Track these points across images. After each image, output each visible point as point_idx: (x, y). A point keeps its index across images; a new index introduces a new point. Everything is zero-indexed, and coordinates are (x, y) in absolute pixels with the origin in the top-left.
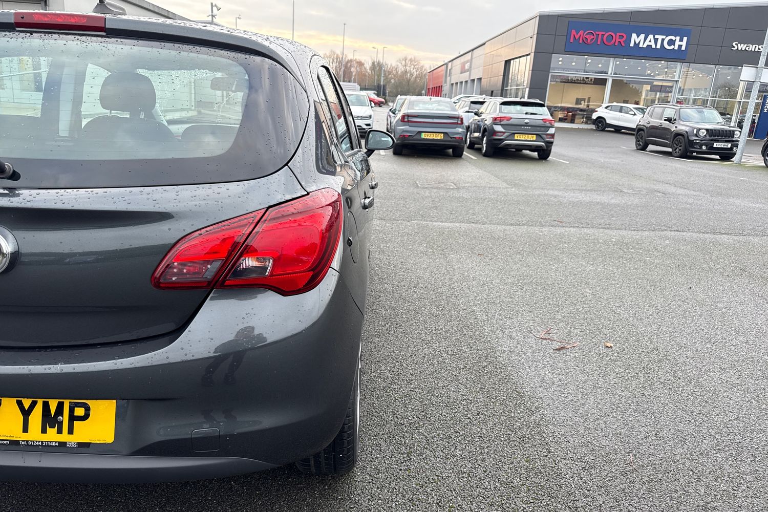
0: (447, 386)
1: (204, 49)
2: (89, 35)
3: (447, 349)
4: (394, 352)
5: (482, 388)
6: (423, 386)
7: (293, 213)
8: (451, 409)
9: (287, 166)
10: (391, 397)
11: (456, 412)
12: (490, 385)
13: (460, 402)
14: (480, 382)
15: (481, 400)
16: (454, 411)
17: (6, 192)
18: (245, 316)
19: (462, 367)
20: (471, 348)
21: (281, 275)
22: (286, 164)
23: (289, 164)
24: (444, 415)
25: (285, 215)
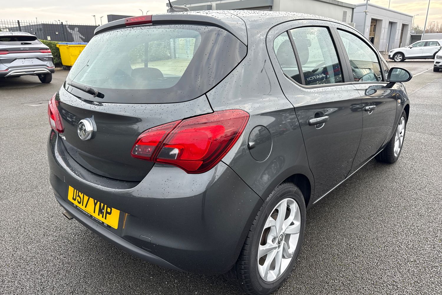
0: (386, 270)
1: (187, 26)
2: (146, 26)
3: (410, 243)
4: (362, 232)
5: (417, 282)
6: (366, 263)
7: (195, 124)
8: (375, 287)
9: (205, 95)
10: (334, 262)
11: (378, 291)
12: (427, 282)
13: (387, 285)
14: (420, 277)
15: (408, 291)
16: (376, 290)
17: (98, 103)
18: (166, 180)
19: (412, 260)
20: (434, 248)
21: (185, 160)
22: (205, 94)
23: (207, 94)
24: (365, 290)
25: (190, 124)
